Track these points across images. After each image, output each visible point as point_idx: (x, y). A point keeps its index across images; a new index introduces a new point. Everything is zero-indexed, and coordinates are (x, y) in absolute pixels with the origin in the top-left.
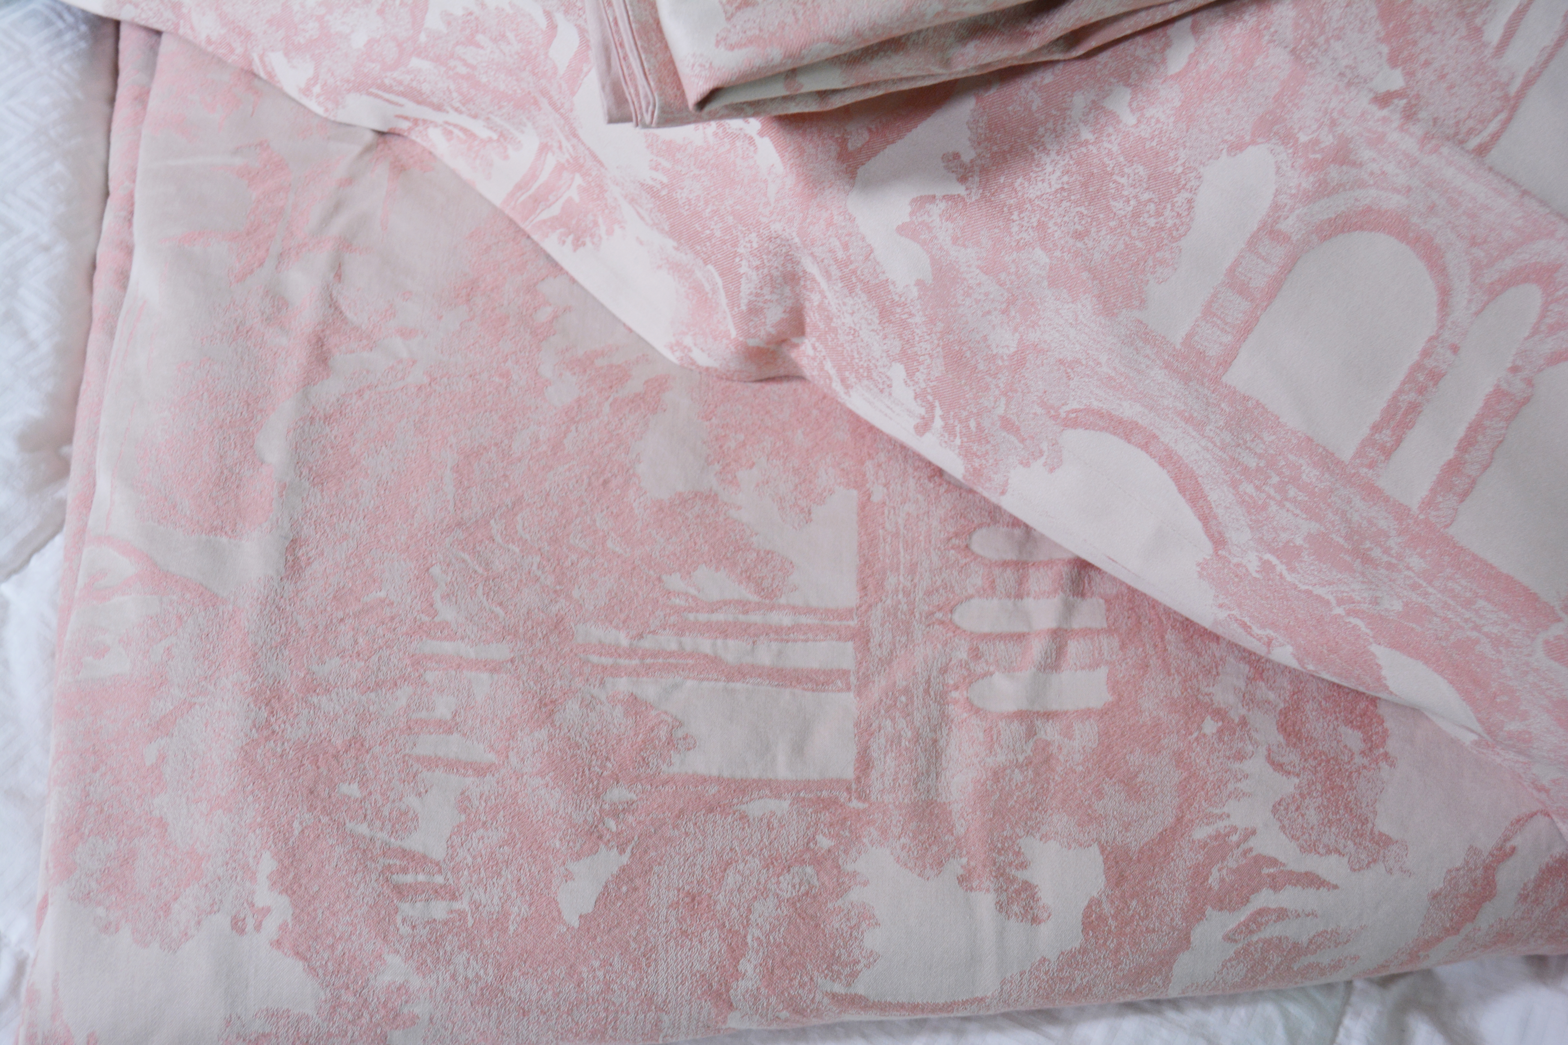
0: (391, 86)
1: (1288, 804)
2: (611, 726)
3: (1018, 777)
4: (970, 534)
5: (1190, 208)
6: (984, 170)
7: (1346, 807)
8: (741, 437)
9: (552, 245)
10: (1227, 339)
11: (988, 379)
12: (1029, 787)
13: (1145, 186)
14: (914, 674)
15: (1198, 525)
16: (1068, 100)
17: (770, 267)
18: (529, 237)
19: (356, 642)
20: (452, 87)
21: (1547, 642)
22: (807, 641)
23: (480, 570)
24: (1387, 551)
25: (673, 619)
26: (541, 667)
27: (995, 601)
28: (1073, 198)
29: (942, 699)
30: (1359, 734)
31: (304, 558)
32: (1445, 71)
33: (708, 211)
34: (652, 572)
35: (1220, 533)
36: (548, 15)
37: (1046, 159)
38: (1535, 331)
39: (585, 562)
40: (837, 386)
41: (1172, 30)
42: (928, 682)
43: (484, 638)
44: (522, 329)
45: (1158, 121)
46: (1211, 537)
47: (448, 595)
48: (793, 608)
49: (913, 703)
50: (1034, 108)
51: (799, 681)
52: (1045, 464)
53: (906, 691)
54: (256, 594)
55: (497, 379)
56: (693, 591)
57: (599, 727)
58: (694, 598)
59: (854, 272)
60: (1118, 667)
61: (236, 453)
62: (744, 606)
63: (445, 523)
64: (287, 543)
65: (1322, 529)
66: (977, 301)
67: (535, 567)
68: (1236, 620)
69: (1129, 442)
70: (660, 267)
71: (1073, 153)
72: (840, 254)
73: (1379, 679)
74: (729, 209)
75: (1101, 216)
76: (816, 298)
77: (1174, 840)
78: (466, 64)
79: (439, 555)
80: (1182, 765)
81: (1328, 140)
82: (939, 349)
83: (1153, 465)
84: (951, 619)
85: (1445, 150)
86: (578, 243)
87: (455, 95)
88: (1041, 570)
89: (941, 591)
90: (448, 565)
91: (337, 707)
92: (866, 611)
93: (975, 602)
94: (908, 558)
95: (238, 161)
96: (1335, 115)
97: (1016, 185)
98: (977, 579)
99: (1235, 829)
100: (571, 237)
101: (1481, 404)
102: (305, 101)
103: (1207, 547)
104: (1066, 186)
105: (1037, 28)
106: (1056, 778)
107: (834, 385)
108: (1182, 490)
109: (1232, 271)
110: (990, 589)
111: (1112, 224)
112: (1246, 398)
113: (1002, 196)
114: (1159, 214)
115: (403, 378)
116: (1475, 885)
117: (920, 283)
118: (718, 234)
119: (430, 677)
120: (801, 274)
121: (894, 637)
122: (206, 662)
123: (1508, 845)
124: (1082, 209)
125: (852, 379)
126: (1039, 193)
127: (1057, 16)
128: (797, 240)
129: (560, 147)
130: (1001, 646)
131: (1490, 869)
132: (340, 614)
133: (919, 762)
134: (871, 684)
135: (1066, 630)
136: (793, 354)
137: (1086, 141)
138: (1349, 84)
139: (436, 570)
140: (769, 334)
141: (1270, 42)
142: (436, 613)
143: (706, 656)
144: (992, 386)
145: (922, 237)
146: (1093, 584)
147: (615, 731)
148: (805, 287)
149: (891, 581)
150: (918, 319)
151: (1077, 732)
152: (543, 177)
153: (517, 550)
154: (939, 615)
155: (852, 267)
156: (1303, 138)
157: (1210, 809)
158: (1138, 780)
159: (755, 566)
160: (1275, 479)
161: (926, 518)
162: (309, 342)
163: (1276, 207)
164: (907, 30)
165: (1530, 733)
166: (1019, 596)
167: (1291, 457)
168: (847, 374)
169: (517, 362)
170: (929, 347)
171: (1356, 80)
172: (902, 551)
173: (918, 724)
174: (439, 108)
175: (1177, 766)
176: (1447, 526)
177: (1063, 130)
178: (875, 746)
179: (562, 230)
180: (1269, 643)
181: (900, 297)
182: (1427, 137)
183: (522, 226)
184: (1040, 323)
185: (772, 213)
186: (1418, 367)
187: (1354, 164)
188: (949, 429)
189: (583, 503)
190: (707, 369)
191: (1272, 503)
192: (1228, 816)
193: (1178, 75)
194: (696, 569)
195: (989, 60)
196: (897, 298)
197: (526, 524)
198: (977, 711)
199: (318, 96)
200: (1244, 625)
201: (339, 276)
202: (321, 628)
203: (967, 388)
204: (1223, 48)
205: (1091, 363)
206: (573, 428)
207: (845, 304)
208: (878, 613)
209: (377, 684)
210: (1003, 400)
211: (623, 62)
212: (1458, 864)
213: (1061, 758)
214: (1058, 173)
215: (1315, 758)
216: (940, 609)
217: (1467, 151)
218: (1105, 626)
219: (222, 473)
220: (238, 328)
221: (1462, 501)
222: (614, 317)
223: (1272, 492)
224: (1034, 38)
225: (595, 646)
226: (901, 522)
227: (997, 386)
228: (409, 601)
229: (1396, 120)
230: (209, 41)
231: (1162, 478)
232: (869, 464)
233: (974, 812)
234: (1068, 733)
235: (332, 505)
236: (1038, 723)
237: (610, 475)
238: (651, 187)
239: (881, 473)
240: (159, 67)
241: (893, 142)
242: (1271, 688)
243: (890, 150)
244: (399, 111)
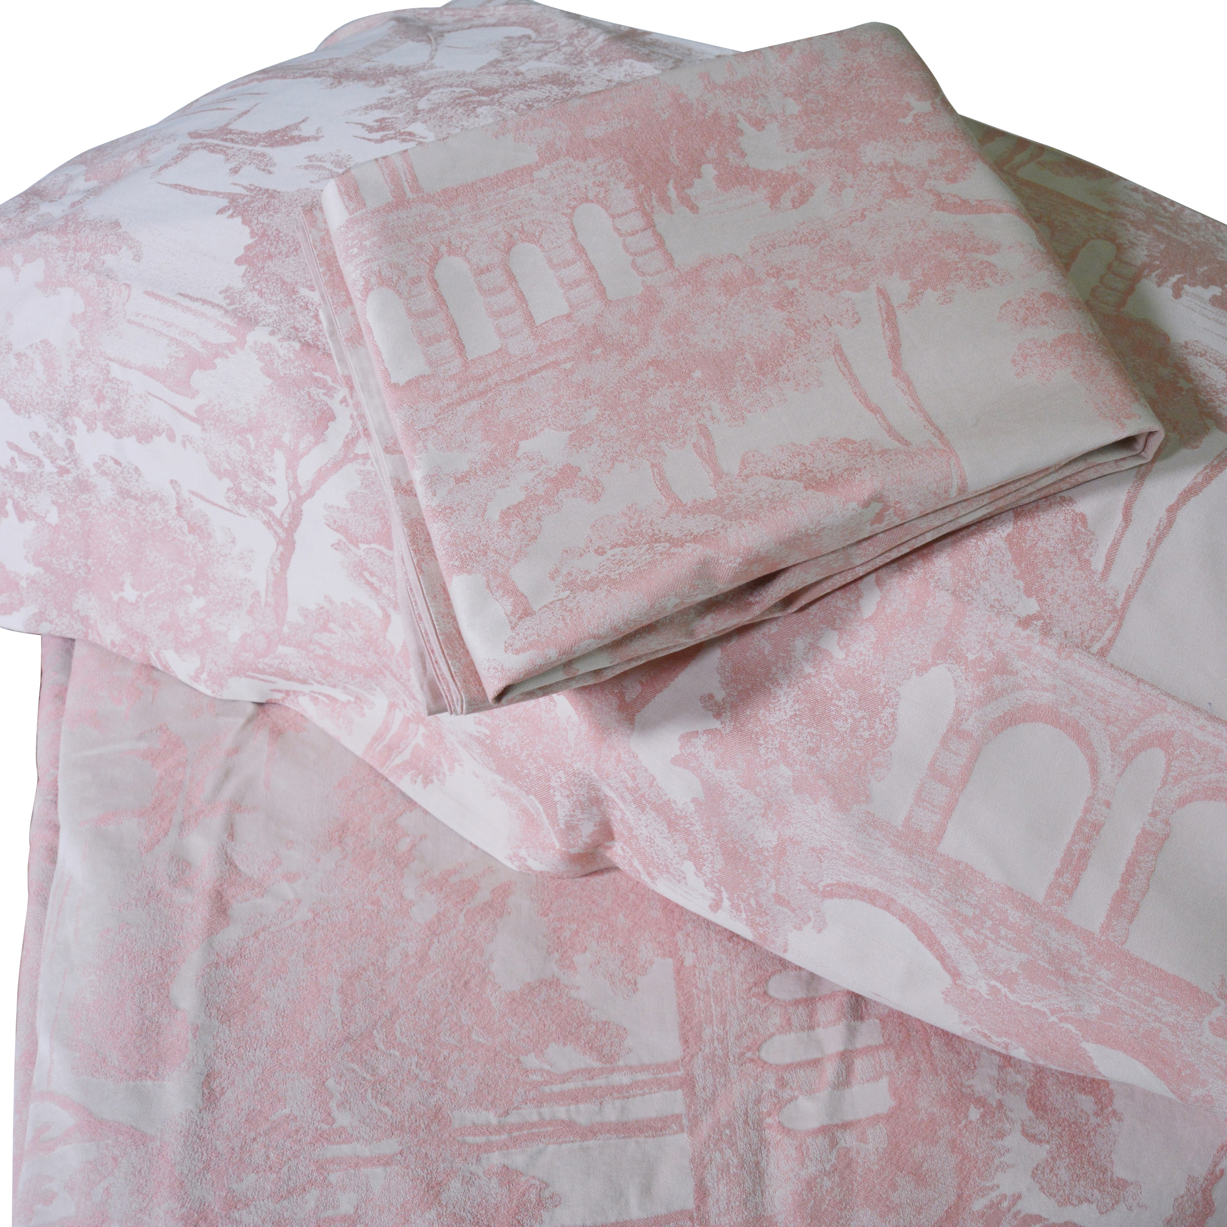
0: (264, 669)
1: (1044, 1168)
2: (489, 1197)
3: (827, 1183)
4: (767, 982)
5: (894, 720)
6: (734, 706)
7: (1089, 1161)
8: (574, 926)
9: (406, 785)
10: (937, 818)
11: (760, 867)
12: (837, 1190)
13: (858, 706)
14: (734, 1109)
15: (937, 963)
16: (792, 644)
17: (578, 795)
18: (387, 780)
19: (268, 1157)
20: (313, 666)
21: (1211, 1023)
22: (643, 1095)
23: (368, 1077)
24: (1081, 968)
25: (532, 1094)
26: (426, 1154)
27: (793, 1035)
28: (804, 721)
29: (759, 1126)
30: (1092, 1099)
31: (218, 1089)
32: (1068, 596)
33: (524, 755)
34: (511, 1056)
35: (954, 968)
36: (383, 609)
37: (780, 692)
38: (1164, 783)
39: (455, 1055)
40: (645, 878)
41: (861, 585)
42: (746, 1114)
43: (376, 1136)
44: (387, 861)
45: (861, 654)
46: (948, 971)
47: (343, 1103)
48: (630, 1068)
49: (735, 1133)
50: (766, 652)
51: (641, 1131)
52: (814, 927)
53: (729, 1125)
54: (179, 1128)
55: (369, 907)
56: (546, 1067)
57: (479, 1200)
58: (548, 1072)
59: (643, 796)
60: (896, 1075)
61: (154, 1004)
62: (589, 1073)
63: (336, 1039)
64: (203, 1078)
65: (1030, 957)
66: (742, 810)
67: (413, 1067)
68: (979, 1032)
69: (874, 905)
70: (494, 795)
71: (800, 685)
72: (630, 784)
73: (1093, 1067)
74: (540, 753)
75: (827, 734)
76: (618, 814)
77: (958, 1214)
78: (322, 647)
79: (332, 1069)
80: (956, 1150)
81: (989, 657)
82: (718, 848)
83: (896, 921)
84: (759, 1057)
85: (1076, 656)
86: (427, 781)
87: (316, 671)
88: (827, 1003)
89: (748, 1033)
90: (341, 1077)
91: (256, 1218)
92: (690, 1061)
93: (777, 1038)
94: (719, 1010)
95: (143, 745)
96: (992, 637)
97: (760, 715)
98: (776, 1019)
99: (1004, 1197)
100: (421, 777)
101: (1134, 844)
102: (195, 685)
103: (947, 979)
104: (798, 713)
105: (757, 599)
106: (858, 1179)
107: (642, 877)
108: (920, 938)
109: (932, 764)
110: (788, 1026)
111: (836, 739)
112: (957, 863)
113: (750, 726)
114: (871, 727)
115: (291, 917)
116: (1198, 1206)
117: (694, 800)
118: (534, 772)
119: (333, 1178)
120: (603, 797)
121: (714, 1080)
122: (141, 1196)
123: (1218, 1169)
124: (812, 730)
125: (655, 873)
126: (778, 721)
127: (771, 588)
128: (595, 775)
129: (405, 705)
130: (801, 1073)
131: (1207, 1192)
132: (253, 1135)
133: (746, 1185)
134: (700, 1123)
135: (851, 1051)
136: (608, 854)
137: (809, 674)
138: (998, 613)
139: (330, 1083)
140: (586, 843)
141: (935, 587)
142: (334, 1121)
143: (563, 1121)
144: (764, 872)
145: (692, 765)
146: (869, 1007)
147: (492, 1200)
148: (608, 806)
149: (707, 1032)
150: (698, 827)
151: (870, 1136)
152: (395, 729)
153: (398, 1054)
154: (749, 1055)
155: (640, 793)
156: (971, 657)
157: (983, 1183)
158: (924, 1169)
159: (596, 1037)
160: (989, 923)
161: (729, 974)
162: (210, 897)
163: (958, 712)
164: (654, 619)
165: (1211, 1096)
166: (811, 1028)
167: (998, 904)
168: (651, 869)
169: (385, 890)
170: (709, 847)
171: (1003, 610)
172: (713, 1004)
173: (742, 1152)
174: (304, 682)
175: (953, 1152)
176: (1123, 943)
177: (791, 667)
178: (709, 1177)
179: (413, 772)
180: (1006, 1048)
181: (681, 811)
182: (1062, 647)
183: (381, 771)
184: (792, 821)
185: (573, 755)
186: (1082, 822)
187: (1011, 673)
188: (735, 907)
189: (449, 1004)
190: (541, 872)
191: (990, 942)
192: (998, 1187)
193: (871, 618)
194: (547, 1046)
195: (724, 627)
196: (679, 813)
197: (403, 1030)
198: (788, 1132)
199: (206, 681)
200: (985, 1036)
201: (231, 836)
202: (237, 1149)
203: (744, 876)
204: (902, 595)
205: (835, 849)
206: (435, 940)
207: (640, 820)
208: (699, 1061)
209: (289, 1192)
210: (773, 882)
211: (435, 665)
212: (1182, 1193)
213: (860, 1161)
214: (791, 703)
215: (1060, 1125)
216: (749, 1049)
217: (1093, 654)
218: (882, 1042)
219: (143, 1024)
220: (149, 892)
221: (1131, 922)
222: (462, 838)
223: (988, 933)
224: (756, 607)
225: (470, 1128)
226: (710, 979)
227: (767, 872)
228: (310, 1113)
229: (1037, 637)
230: (113, 644)
231: (903, 930)
232: (679, 935)
233: (795, 1220)
234: (863, 1139)
235: (239, 1038)
236: (838, 1134)
237: (469, 976)
238: (478, 738)
239: (690, 940)
240: (73, 670)
241: (661, 691)
242: (1018, 1072)
243: (659, 698)
244: (273, 686)
